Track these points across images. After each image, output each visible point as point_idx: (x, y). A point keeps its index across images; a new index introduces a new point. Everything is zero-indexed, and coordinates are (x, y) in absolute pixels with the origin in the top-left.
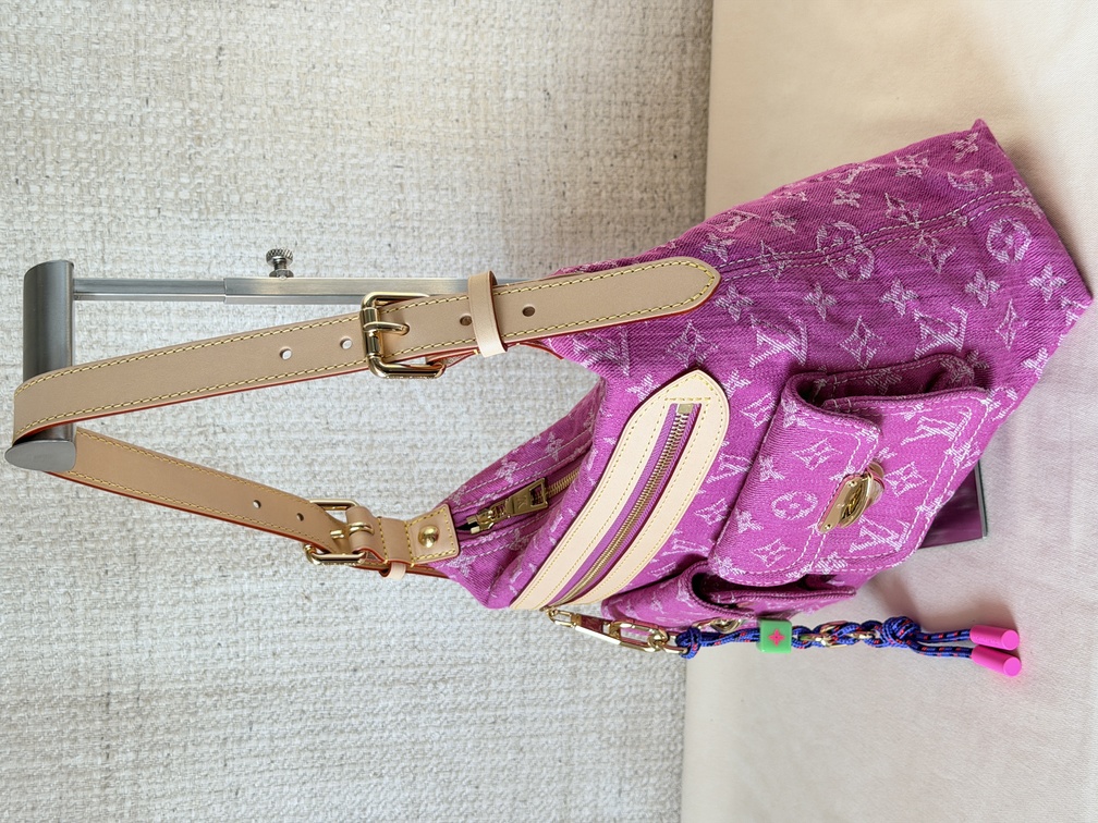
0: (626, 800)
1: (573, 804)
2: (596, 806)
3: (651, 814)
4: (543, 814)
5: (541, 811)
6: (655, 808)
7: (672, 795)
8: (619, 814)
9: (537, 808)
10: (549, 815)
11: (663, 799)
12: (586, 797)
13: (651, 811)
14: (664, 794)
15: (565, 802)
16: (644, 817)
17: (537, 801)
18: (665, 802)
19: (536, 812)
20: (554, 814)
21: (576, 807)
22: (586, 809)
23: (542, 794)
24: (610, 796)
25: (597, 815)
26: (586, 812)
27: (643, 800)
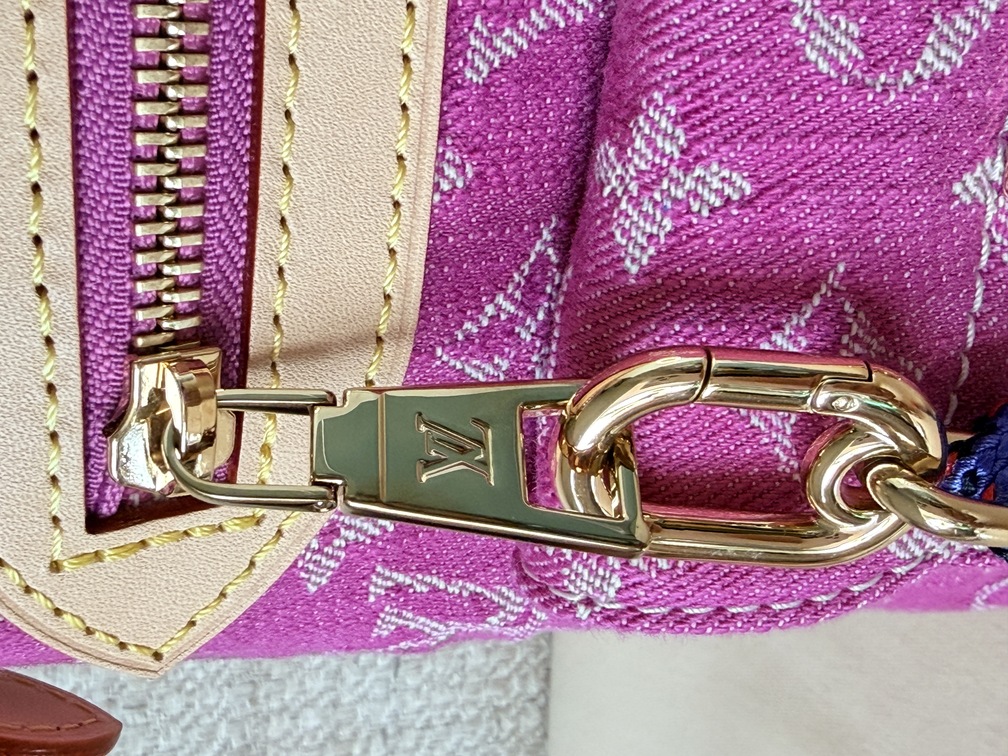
0: (411, 681)
1: (275, 704)
2: (335, 704)
3: (472, 712)
4: (195, 735)
5: (188, 728)
6: (484, 695)
7: (525, 661)
8: (396, 716)
9: (175, 720)
10: (210, 735)
11: (503, 672)
12: (309, 684)
13: (474, 703)
14: (506, 662)
15: (253, 701)
16: (457, 718)
17: (175, 704)
18: (508, 679)
19: (176, 732)
20: (223, 732)
21: (284, 709)
22: (310, 713)
23: (189, 686)
24: (372, 676)
25: (339, 726)
26: (310, 719)
27: (456, 679)
